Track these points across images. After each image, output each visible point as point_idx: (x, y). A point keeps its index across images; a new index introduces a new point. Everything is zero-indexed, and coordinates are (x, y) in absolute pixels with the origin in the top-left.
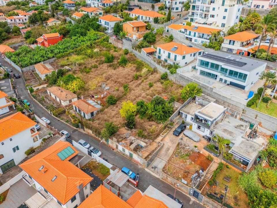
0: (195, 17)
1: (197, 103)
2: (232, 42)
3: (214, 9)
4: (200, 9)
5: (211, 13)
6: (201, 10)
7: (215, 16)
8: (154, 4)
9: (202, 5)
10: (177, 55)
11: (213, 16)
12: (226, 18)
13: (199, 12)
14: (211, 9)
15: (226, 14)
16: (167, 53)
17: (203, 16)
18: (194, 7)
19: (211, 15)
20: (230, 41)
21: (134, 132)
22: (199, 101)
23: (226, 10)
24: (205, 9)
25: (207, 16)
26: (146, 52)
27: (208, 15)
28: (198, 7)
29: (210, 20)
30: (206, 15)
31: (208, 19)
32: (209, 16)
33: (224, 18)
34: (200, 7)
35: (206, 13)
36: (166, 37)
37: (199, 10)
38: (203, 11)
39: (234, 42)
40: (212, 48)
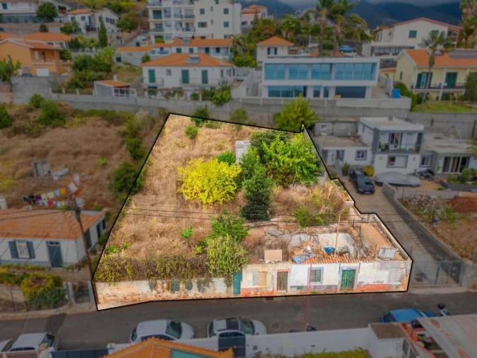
0: (166, 31)
1: (323, 134)
2: (272, 51)
3: (202, 12)
4: (172, 14)
5: (199, 18)
6: (176, 16)
7: (209, 24)
8: (46, 24)
9: (176, 6)
10: (210, 70)
11: (203, 25)
12: (230, 25)
13: (173, 20)
14: (196, 12)
15: (228, 18)
16: (177, 73)
17: (184, 26)
18: (157, 13)
19: (199, 23)
20: (269, 49)
21: (281, 225)
22: (325, 129)
23: (226, 11)
24: (183, 13)
25: (190, 26)
26: (112, 86)
27: (192, 24)
28: (170, 12)
29: (200, 32)
30: (187, 24)
31: (194, 31)
32: (196, 25)
33: (226, 25)
34: (172, 10)
35: (189, 20)
36: (127, 66)
37: (173, 16)
38: (181, 16)
39: (276, 49)
40: (243, 65)
